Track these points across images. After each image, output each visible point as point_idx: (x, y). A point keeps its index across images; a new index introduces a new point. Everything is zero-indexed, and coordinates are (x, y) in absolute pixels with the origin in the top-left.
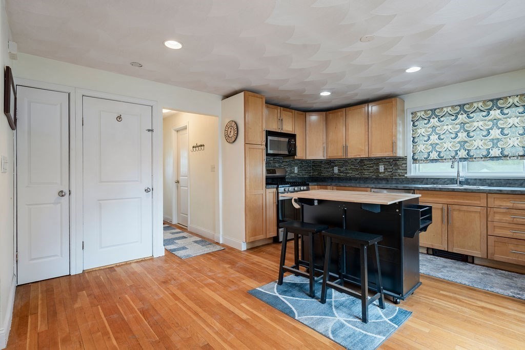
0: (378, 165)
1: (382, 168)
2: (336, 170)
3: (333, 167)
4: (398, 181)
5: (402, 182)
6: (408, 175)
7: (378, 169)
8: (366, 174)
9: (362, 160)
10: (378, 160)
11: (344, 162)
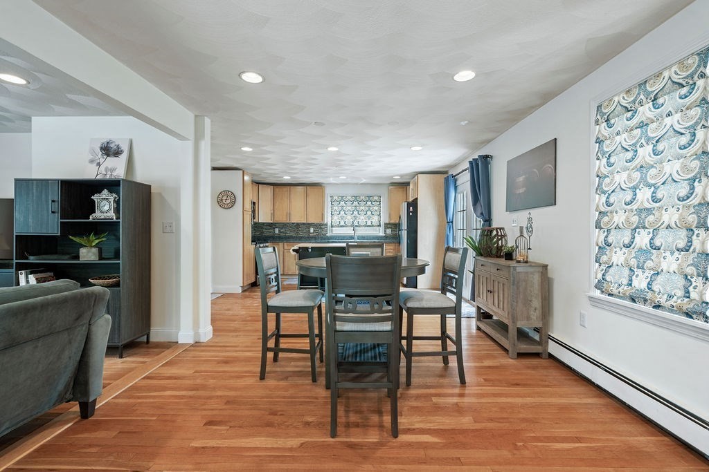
0: (309, 228)
1: (312, 230)
2: (277, 231)
3: (274, 228)
4: (322, 239)
5: (324, 239)
6: (328, 235)
7: (309, 231)
8: (301, 234)
9: (298, 224)
10: (309, 225)
11: (283, 226)
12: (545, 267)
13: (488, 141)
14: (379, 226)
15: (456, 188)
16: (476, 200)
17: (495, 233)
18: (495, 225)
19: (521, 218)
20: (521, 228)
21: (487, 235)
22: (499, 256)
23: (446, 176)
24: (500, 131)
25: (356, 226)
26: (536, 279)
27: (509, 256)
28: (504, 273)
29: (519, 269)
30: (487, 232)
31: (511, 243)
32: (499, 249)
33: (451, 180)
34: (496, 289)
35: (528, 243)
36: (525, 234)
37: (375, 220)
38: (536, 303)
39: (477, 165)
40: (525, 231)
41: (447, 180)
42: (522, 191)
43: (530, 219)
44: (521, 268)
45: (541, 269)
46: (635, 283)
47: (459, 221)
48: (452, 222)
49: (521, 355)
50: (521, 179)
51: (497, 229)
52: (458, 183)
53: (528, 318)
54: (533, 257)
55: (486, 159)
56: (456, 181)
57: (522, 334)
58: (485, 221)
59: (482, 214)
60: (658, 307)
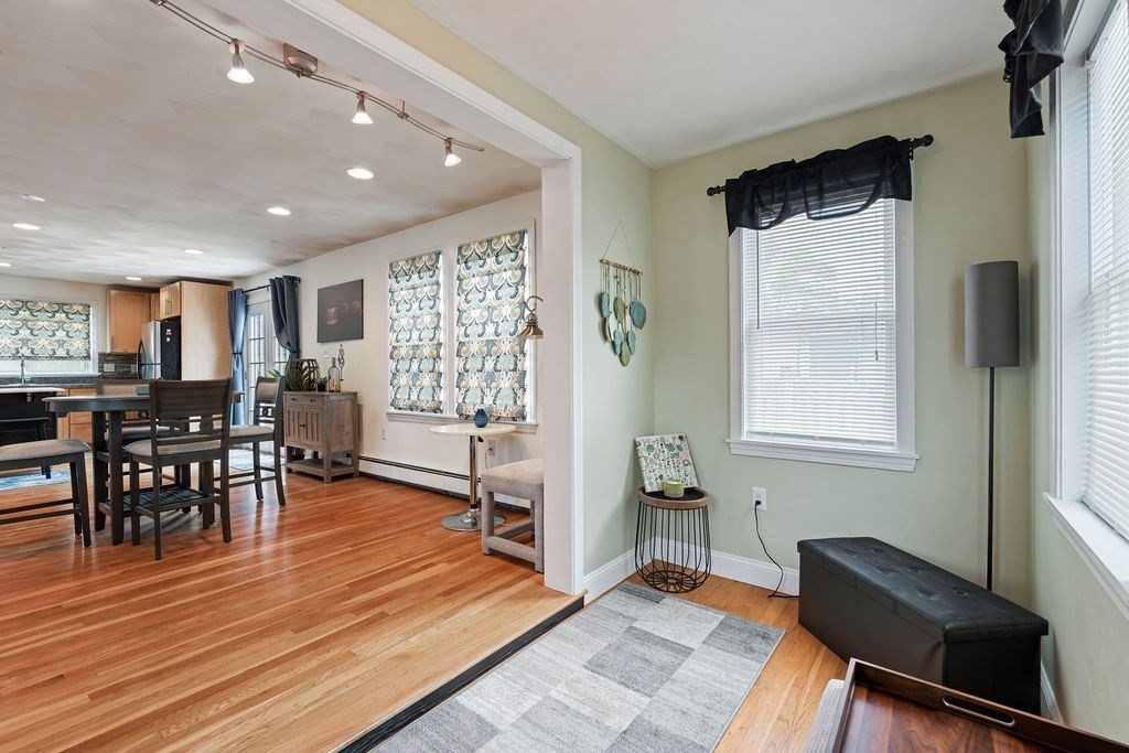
12: (355, 394)
13: (296, 261)
14: (88, 357)
15: (247, 308)
16: (280, 327)
17: (306, 364)
18: (305, 355)
19: (333, 349)
20: (334, 359)
21: (297, 368)
22: (310, 389)
23: (229, 289)
24: (309, 256)
25: (28, 358)
26: (348, 405)
27: (322, 387)
28: (318, 403)
29: (331, 398)
30: (296, 364)
31: (323, 375)
32: (311, 381)
33: (240, 296)
34: (309, 421)
35: (340, 374)
36: (337, 365)
37: (77, 345)
38: (348, 428)
39: (282, 286)
40: (337, 362)
41: (232, 295)
42: (333, 322)
43: (341, 351)
44: (333, 397)
45: (351, 397)
46: (412, 397)
47: (254, 352)
48: (241, 353)
49: (335, 479)
50: (333, 310)
51: (308, 361)
52: (250, 302)
53: (341, 443)
54: (345, 387)
55: (293, 281)
56: (247, 298)
57: (335, 464)
58: (292, 352)
59: (289, 344)
60: (423, 410)
